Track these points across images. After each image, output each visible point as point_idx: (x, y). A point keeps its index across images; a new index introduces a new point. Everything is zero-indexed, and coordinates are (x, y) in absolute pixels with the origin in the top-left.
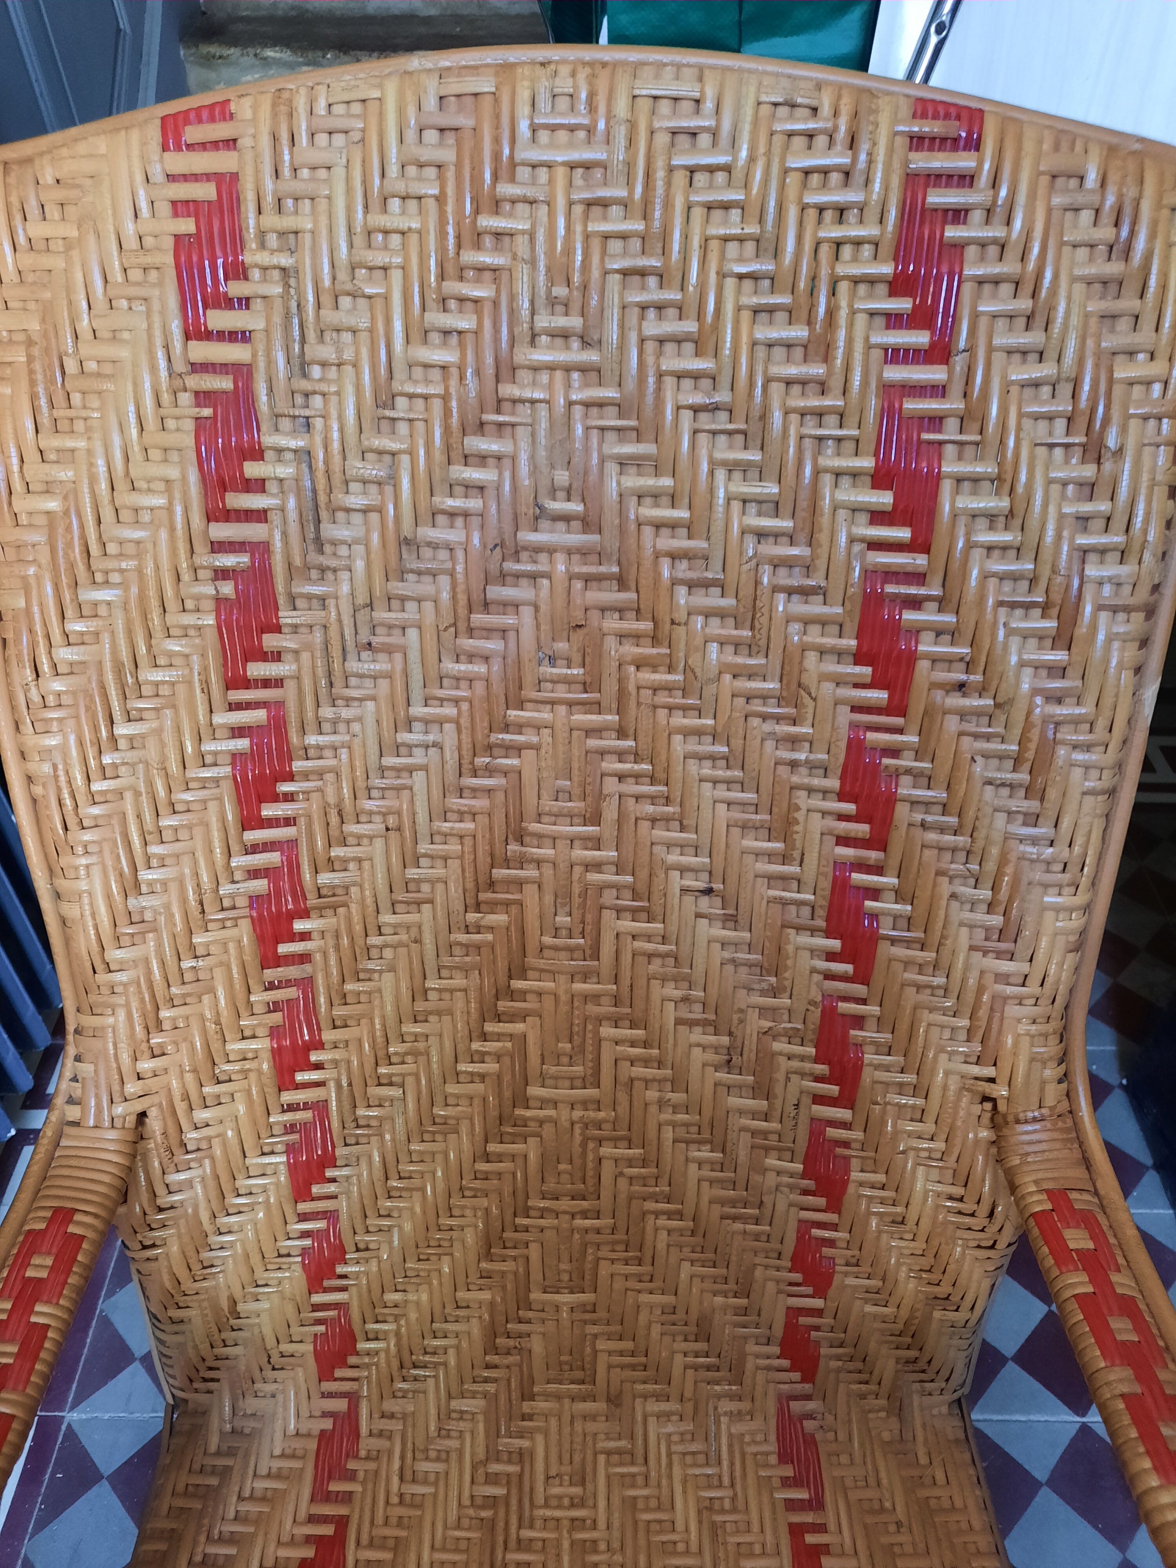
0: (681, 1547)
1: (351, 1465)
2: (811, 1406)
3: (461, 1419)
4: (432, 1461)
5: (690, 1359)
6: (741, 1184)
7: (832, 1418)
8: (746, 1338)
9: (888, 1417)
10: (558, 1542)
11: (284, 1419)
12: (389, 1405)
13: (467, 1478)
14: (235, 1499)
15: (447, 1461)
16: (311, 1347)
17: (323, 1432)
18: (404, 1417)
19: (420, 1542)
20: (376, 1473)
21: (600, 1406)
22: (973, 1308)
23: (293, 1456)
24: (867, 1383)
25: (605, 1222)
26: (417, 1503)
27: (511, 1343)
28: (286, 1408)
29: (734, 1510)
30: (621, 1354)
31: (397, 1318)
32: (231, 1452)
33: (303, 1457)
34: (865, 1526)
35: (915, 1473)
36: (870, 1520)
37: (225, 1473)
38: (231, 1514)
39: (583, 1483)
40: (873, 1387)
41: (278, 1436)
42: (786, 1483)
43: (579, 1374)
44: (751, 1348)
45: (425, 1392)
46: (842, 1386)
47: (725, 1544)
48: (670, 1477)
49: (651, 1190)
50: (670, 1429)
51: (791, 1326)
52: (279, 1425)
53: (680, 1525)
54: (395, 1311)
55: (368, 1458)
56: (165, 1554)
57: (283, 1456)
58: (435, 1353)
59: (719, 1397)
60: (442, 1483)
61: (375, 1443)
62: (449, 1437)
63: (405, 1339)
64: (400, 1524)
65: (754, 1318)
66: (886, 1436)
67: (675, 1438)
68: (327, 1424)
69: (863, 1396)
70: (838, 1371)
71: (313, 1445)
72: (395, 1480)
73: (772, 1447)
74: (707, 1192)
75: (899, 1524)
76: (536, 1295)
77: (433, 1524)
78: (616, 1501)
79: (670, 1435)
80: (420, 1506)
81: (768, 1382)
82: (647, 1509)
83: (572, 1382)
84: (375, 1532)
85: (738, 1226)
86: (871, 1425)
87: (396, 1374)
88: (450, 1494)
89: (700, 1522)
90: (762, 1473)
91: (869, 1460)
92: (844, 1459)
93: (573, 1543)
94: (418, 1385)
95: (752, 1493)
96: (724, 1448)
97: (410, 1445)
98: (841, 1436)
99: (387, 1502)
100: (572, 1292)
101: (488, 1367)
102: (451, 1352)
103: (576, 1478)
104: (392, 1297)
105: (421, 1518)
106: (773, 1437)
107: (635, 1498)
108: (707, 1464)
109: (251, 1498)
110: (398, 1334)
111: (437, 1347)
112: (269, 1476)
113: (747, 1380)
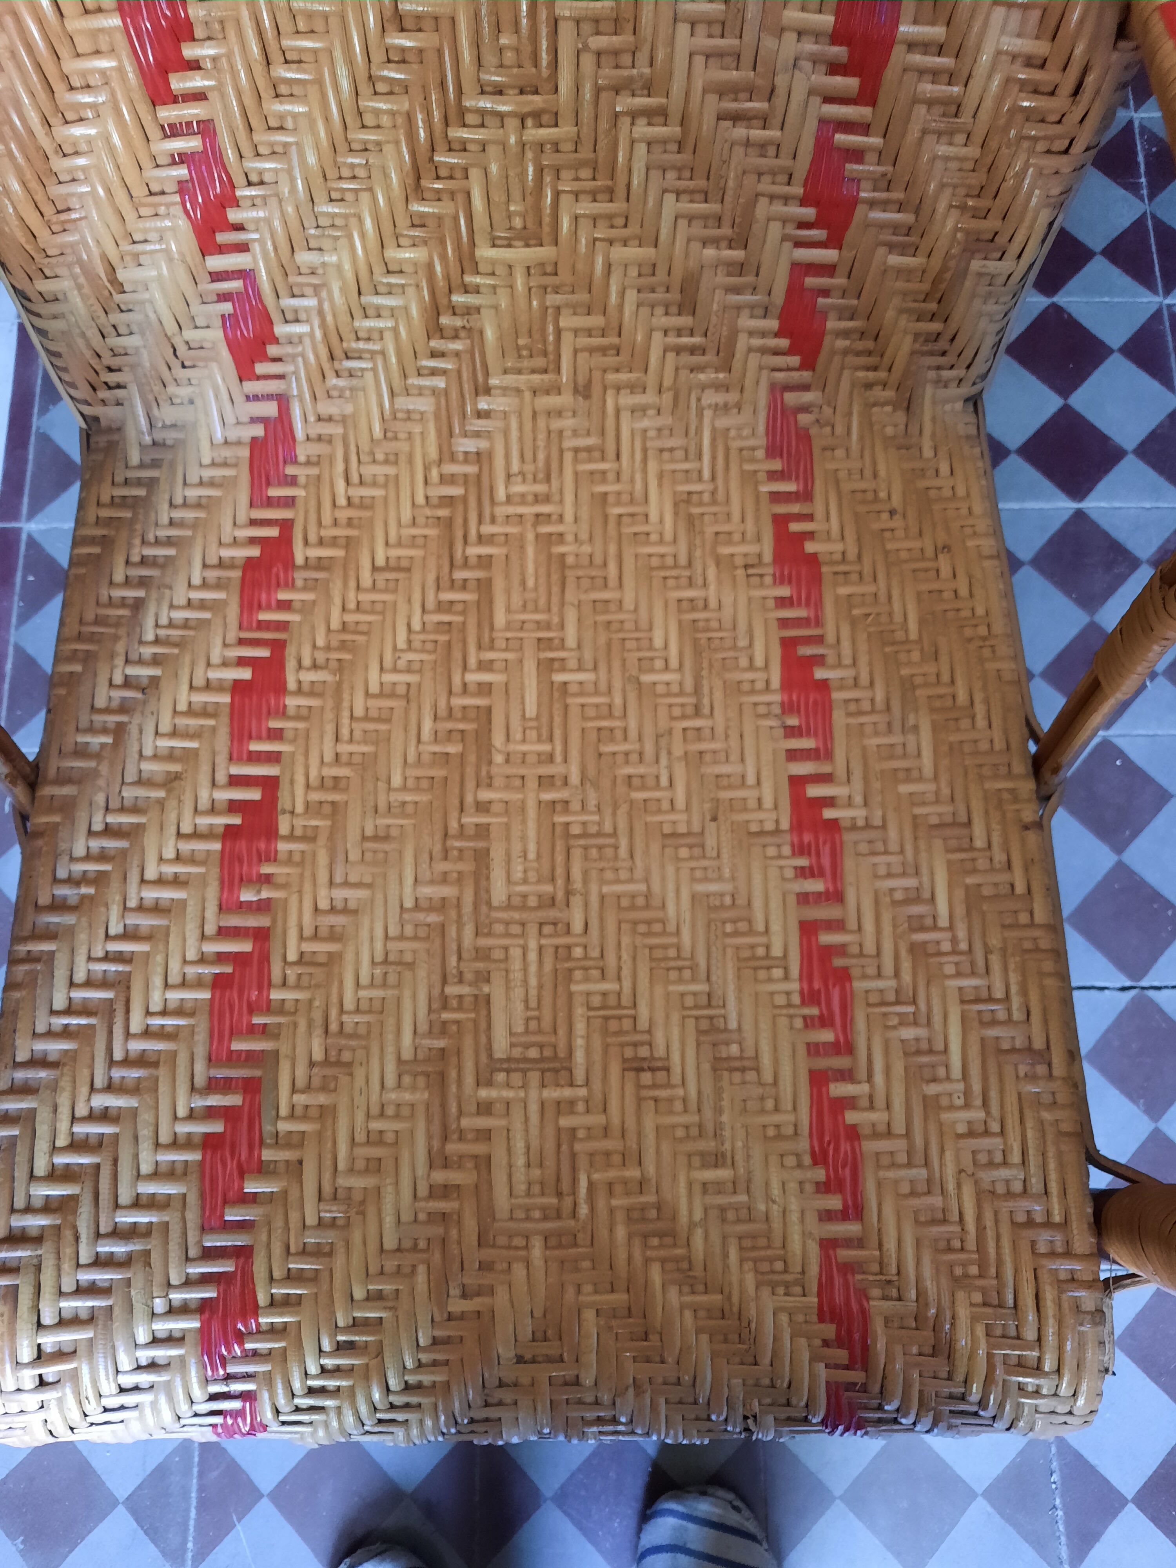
0: (654, 537)
1: (290, 470)
2: (808, 397)
3: (409, 419)
4: (380, 463)
5: (672, 340)
6: (747, 58)
7: (831, 411)
8: (739, 308)
9: (894, 411)
10: (522, 537)
11: (208, 426)
12: (326, 408)
13: (420, 478)
14: (166, 506)
15: (396, 463)
16: (220, 334)
17: (254, 440)
18: (344, 420)
19: (372, 539)
20: (319, 477)
21: (565, 399)
22: (1019, 256)
23: (225, 464)
24: (875, 369)
25: (566, 130)
26: (365, 504)
27: (458, 322)
28: (207, 414)
29: (714, 502)
30: (589, 333)
31: (316, 289)
32: (155, 464)
33: (235, 465)
34: (856, 515)
35: (917, 465)
36: (862, 509)
37: (151, 484)
38: (166, 521)
39: (548, 479)
40: (882, 375)
41: (205, 445)
42: (773, 476)
43: (540, 362)
44: (746, 322)
45: (364, 389)
46: (846, 373)
47: (702, 533)
48: (645, 471)
49: (626, 73)
50: (646, 423)
51: (794, 289)
52: (203, 435)
53: (654, 517)
54: (314, 280)
55: (308, 463)
56: (98, 557)
57: (213, 464)
58: (369, 339)
59: (703, 387)
60: (391, 485)
61: (314, 449)
62: (396, 438)
63: (329, 318)
64: (350, 523)
65: (750, 279)
66: (889, 431)
67: (652, 433)
68: (258, 431)
69: (869, 386)
70: (846, 352)
71: (245, 453)
72: (340, 484)
73: (761, 441)
74: (703, 74)
75: (892, 513)
76: (485, 252)
77: (386, 524)
78: (584, 496)
79: (645, 431)
80: (371, 507)
81: (761, 368)
82: (618, 503)
83: (533, 371)
84: (323, 533)
85: (740, 132)
86: (874, 419)
87: (326, 366)
88: (402, 494)
89: (676, 514)
90: (748, 467)
91: (867, 453)
92: (840, 453)
93: (537, 536)
94: (355, 382)
95: (734, 485)
96: (706, 442)
97: (353, 448)
98: (839, 430)
99: (334, 505)
100: (527, 245)
101: (434, 355)
102: (388, 336)
103: (541, 476)
104: (304, 258)
105: (371, 520)
106: (761, 429)
107: (606, 494)
108: (686, 459)
109: (185, 505)
110: (321, 313)
111: (370, 330)
112: (201, 483)
113: (737, 364)
